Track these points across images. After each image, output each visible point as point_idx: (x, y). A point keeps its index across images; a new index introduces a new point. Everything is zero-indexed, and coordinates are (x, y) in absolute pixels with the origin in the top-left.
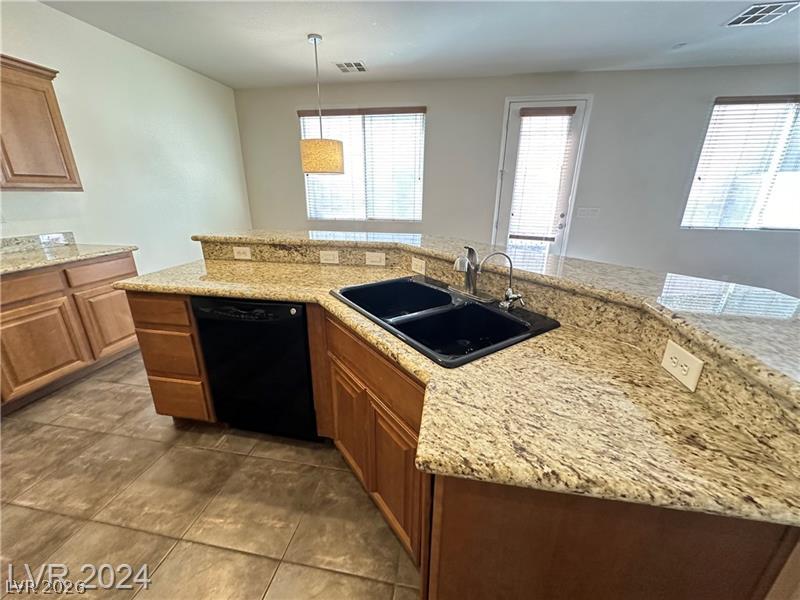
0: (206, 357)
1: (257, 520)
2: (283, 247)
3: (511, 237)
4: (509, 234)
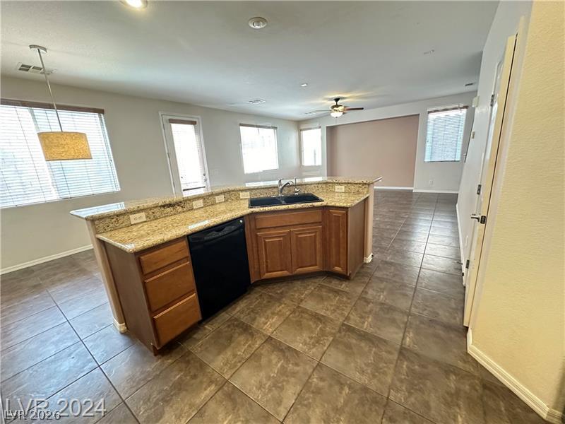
0: (195, 276)
1: (276, 312)
2: (170, 205)
3: (184, 190)
4: (182, 189)
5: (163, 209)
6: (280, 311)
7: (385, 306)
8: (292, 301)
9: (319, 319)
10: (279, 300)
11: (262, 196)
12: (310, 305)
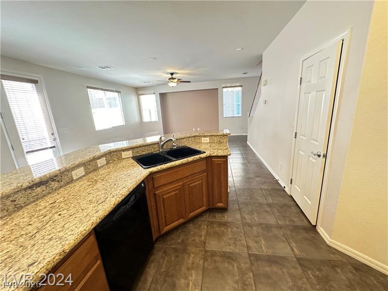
1: (190, 266)
3: (27, 152)
4: (25, 151)
5: (29, 191)
6: (193, 263)
7: (263, 226)
8: (197, 247)
9: (229, 258)
10: (185, 251)
11: (144, 153)
12: (213, 245)
